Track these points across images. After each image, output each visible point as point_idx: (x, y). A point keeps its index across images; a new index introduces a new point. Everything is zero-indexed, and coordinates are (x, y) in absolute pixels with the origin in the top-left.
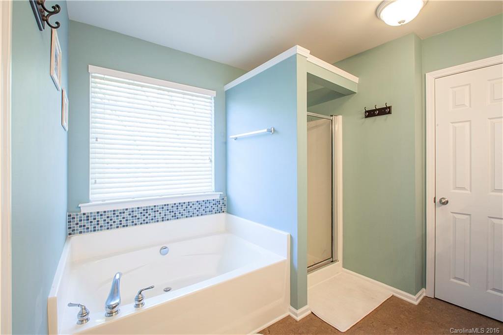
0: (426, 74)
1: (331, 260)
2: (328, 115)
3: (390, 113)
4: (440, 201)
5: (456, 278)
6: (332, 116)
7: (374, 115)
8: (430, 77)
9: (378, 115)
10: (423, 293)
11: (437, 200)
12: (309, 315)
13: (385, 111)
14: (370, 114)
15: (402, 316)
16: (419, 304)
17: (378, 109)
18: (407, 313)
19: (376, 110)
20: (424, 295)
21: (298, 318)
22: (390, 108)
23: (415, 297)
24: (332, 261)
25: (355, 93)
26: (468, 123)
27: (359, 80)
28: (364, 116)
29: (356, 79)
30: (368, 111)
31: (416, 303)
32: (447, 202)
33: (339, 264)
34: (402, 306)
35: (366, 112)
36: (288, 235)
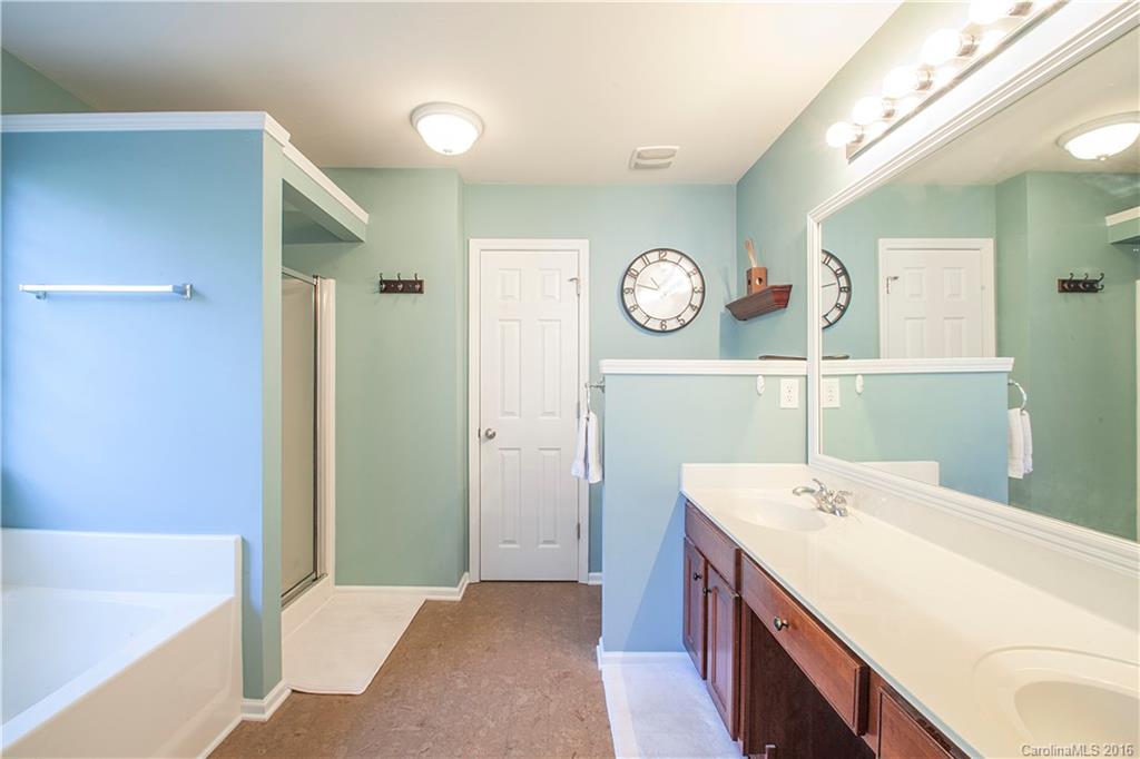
0: (471, 240)
1: (314, 576)
2: (308, 275)
3: (420, 291)
4: (487, 434)
5: (505, 542)
6: (317, 277)
7: (395, 291)
8: (475, 245)
9: (402, 291)
10: (467, 579)
11: (482, 433)
12: (288, 699)
13: (413, 287)
14: (389, 287)
15: (444, 625)
16: (463, 597)
17: (404, 282)
18: (449, 618)
19: (400, 282)
20: (468, 582)
21: (266, 716)
22: (421, 282)
23: (457, 589)
24: (316, 579)
25: (362, 241)
26: (517, 324)
27: (370, 218)
28: (377, 289)
29: (364, 217)
30: (385, 282)
31: (459, 598)
32: (494, 434)
33: (328, 581)
34: (441, 610)
35: (382, 282)
36: (236, 542)
